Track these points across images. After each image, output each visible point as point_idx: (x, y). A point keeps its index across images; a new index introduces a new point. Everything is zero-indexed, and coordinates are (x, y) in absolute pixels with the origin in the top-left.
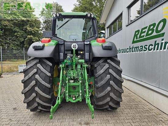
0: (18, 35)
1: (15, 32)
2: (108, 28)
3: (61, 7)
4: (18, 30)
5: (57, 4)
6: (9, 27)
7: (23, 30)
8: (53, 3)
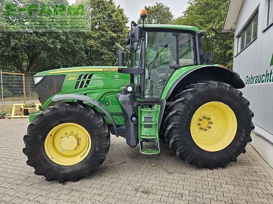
0: (106, 59)
1: (103, 54)
2: (238, 37)
3: (168, 9)
4: (106, 51)
5: (162, 6)
6: (95, 48)
7: (112, 51)
8: (156, 5)
